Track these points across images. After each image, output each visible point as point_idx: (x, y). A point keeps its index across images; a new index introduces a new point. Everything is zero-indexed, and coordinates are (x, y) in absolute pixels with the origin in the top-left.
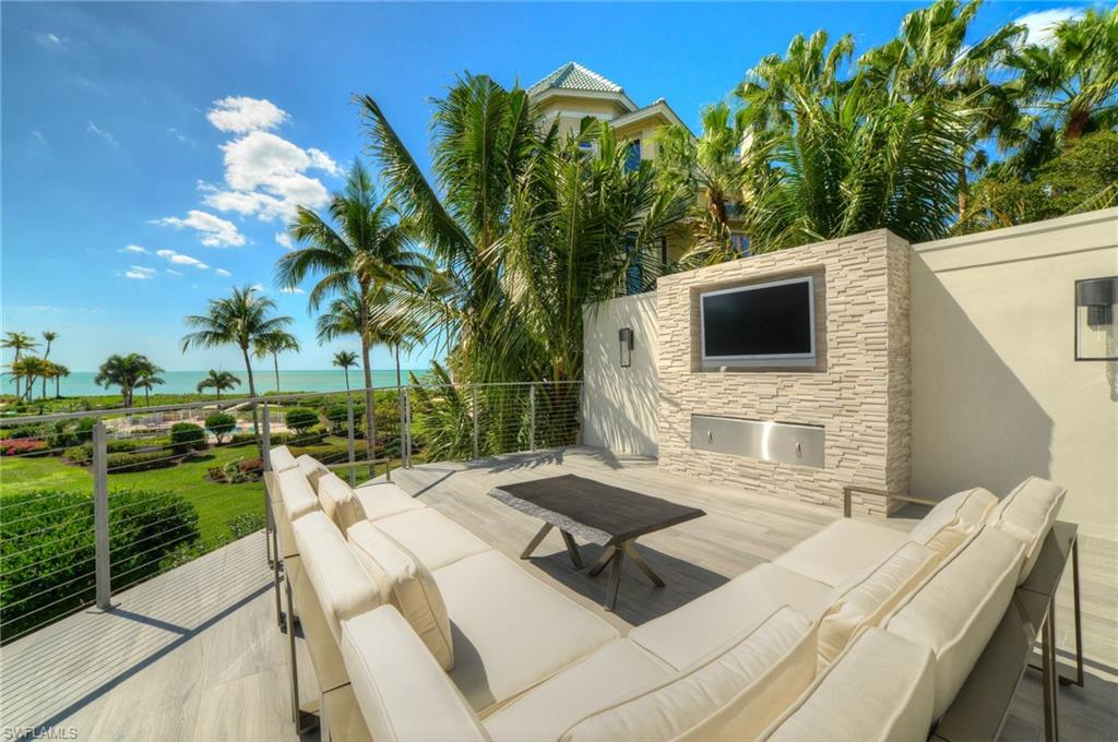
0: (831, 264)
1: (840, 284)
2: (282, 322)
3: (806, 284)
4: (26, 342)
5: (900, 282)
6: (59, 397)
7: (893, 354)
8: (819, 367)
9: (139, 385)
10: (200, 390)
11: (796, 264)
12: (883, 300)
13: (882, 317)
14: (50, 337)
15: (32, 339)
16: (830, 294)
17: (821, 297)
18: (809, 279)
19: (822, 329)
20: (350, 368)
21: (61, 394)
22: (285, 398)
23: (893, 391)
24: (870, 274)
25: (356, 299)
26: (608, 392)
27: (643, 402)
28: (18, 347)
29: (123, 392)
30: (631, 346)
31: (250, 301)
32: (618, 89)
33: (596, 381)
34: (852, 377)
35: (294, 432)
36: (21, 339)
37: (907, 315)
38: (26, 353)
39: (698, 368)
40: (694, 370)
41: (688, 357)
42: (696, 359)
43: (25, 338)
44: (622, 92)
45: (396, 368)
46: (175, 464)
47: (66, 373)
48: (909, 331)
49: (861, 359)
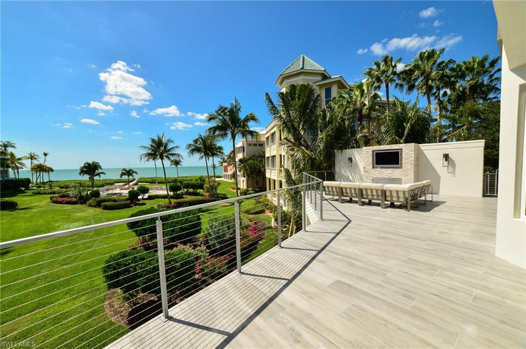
0: (404, 148)
1: (405, 152)
2: (175, 148)
3: (398, 152)
4: (35, 157)
5: (416, 152)
6: (50, 181)
7: (415, 165)
8: (401, 167)
9: (96, 175)
10: (121, 177)
11: (397, 148)
12: (413, 156)
13: (413, 159)
14: (45, 155)
15: (37, 156)
16: (403, 154)
17: (401, 154)
18: (399, 151)
19: (401, 160)
20: (178, 166)
21: (50, 180)
22: (150, 180)
23: (415, 172)
24: (411, 151)
25: (201, 138)
26: (343, 173)
27: (356, 177)
28: (32, 159)
29: (90, 178)
30: (351, 162)
31: (164, 140)
32: (323, 69)
33: (339, 170)
34: (407, 169)
35: (171, 193)
36: (33, 155)
37: (417, 158)
38: (35, 162)
39: (373, 167)
40: (373, 168)
41: (371, 165)
42: (373, 165)
43: (35, 155)
44: (325, 70)
45: (206, 165)
46: (132, 207)
47: (52, 170)
48: (418, 161)
49: (409, 166)
